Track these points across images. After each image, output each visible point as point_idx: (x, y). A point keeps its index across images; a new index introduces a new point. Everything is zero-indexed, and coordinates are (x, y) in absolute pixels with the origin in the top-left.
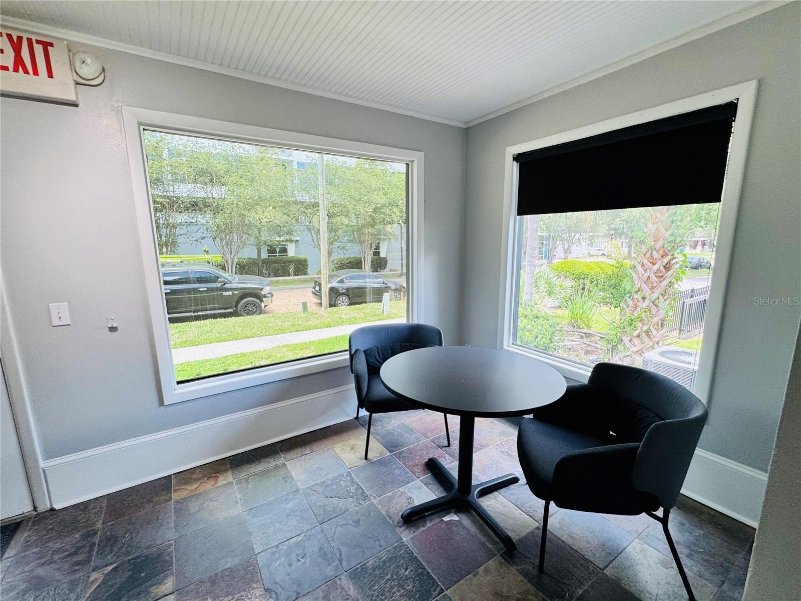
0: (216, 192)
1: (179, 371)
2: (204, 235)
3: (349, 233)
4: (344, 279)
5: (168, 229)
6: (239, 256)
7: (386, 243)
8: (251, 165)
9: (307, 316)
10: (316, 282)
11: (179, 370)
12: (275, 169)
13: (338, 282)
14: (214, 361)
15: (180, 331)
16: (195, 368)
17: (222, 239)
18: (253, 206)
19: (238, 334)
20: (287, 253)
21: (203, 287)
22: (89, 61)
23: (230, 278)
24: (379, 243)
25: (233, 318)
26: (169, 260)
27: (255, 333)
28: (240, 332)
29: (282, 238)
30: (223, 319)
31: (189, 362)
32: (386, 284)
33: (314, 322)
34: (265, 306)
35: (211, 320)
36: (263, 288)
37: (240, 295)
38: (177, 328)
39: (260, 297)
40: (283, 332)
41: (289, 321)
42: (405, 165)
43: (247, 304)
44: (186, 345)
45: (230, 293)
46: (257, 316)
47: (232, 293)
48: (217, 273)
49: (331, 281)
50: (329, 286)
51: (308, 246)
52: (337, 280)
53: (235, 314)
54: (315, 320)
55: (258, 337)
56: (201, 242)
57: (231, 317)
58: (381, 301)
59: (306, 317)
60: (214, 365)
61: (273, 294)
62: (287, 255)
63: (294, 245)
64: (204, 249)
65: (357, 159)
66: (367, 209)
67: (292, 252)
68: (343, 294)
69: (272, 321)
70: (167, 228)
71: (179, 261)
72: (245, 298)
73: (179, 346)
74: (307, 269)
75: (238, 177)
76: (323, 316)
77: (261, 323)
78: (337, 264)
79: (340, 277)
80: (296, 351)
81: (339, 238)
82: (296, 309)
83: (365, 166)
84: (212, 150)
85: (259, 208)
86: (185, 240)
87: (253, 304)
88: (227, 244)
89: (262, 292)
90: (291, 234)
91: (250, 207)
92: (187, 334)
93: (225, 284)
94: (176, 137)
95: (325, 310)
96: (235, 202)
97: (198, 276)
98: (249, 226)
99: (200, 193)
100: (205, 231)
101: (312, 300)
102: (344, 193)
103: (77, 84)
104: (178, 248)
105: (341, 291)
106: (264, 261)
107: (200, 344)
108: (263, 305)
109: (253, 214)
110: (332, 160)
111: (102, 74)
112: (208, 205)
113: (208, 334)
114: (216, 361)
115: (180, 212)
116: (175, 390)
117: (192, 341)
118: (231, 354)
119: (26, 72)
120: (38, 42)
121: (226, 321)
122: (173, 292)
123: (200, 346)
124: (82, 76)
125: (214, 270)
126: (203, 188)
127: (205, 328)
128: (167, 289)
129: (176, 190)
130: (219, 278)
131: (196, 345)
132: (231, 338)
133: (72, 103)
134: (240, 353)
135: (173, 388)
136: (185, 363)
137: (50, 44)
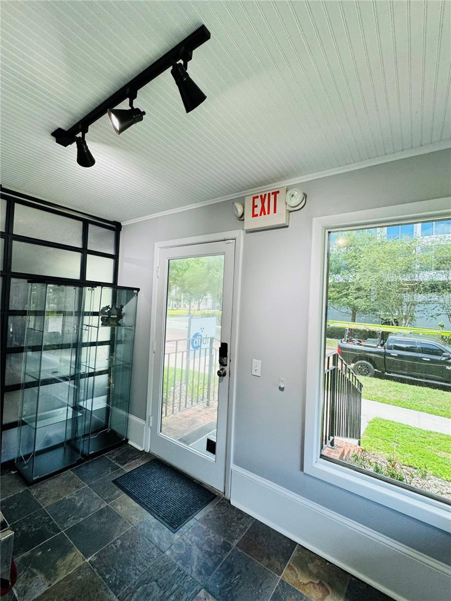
1: (382, 427)
2: (439, 312)
5: (409, 306)
15: (397, 390)
16: (395, 430)
21: (426, 357)
22: (296, 193)
26: (400, 331)
30: (441, 392)
31: (392, 422)
35: (429, 389)
44: (398, 405)
48: (443, 347)
56: (435, 318)
60: (414, 435)
64: (440, 324)
70: (408, 305)
71: (409, 332)
86: (421, 315)
92: (402, 395)
97: (424, 346)
99: (441, 277)
100: (440, 309)
103: (290, 212)
104: (414, 321)
107: (410, 409)
111: (304, 199)
112: (448, 286)
113: (421, 402)
114: (418, 432)
115: (420, 293)
116: (316, 462)
117: (403, 403)
118: (437, 431)
119: (265, 214)
120: (273, 193)
121: (443, 394)
122: (400, 356)
123: (410, 410)
124: (292, 205)
125: (440, 345)
126: (445, 273)
127: (420, 395)
128: (395, 353)
129: (420, 276)
130: (444, 352)
131: (407, 408)
132: (443, 414)
133: (284, 225)
134: (447, 434)
135: (314, 460)
136: (390, 421)
137: (278, 192)
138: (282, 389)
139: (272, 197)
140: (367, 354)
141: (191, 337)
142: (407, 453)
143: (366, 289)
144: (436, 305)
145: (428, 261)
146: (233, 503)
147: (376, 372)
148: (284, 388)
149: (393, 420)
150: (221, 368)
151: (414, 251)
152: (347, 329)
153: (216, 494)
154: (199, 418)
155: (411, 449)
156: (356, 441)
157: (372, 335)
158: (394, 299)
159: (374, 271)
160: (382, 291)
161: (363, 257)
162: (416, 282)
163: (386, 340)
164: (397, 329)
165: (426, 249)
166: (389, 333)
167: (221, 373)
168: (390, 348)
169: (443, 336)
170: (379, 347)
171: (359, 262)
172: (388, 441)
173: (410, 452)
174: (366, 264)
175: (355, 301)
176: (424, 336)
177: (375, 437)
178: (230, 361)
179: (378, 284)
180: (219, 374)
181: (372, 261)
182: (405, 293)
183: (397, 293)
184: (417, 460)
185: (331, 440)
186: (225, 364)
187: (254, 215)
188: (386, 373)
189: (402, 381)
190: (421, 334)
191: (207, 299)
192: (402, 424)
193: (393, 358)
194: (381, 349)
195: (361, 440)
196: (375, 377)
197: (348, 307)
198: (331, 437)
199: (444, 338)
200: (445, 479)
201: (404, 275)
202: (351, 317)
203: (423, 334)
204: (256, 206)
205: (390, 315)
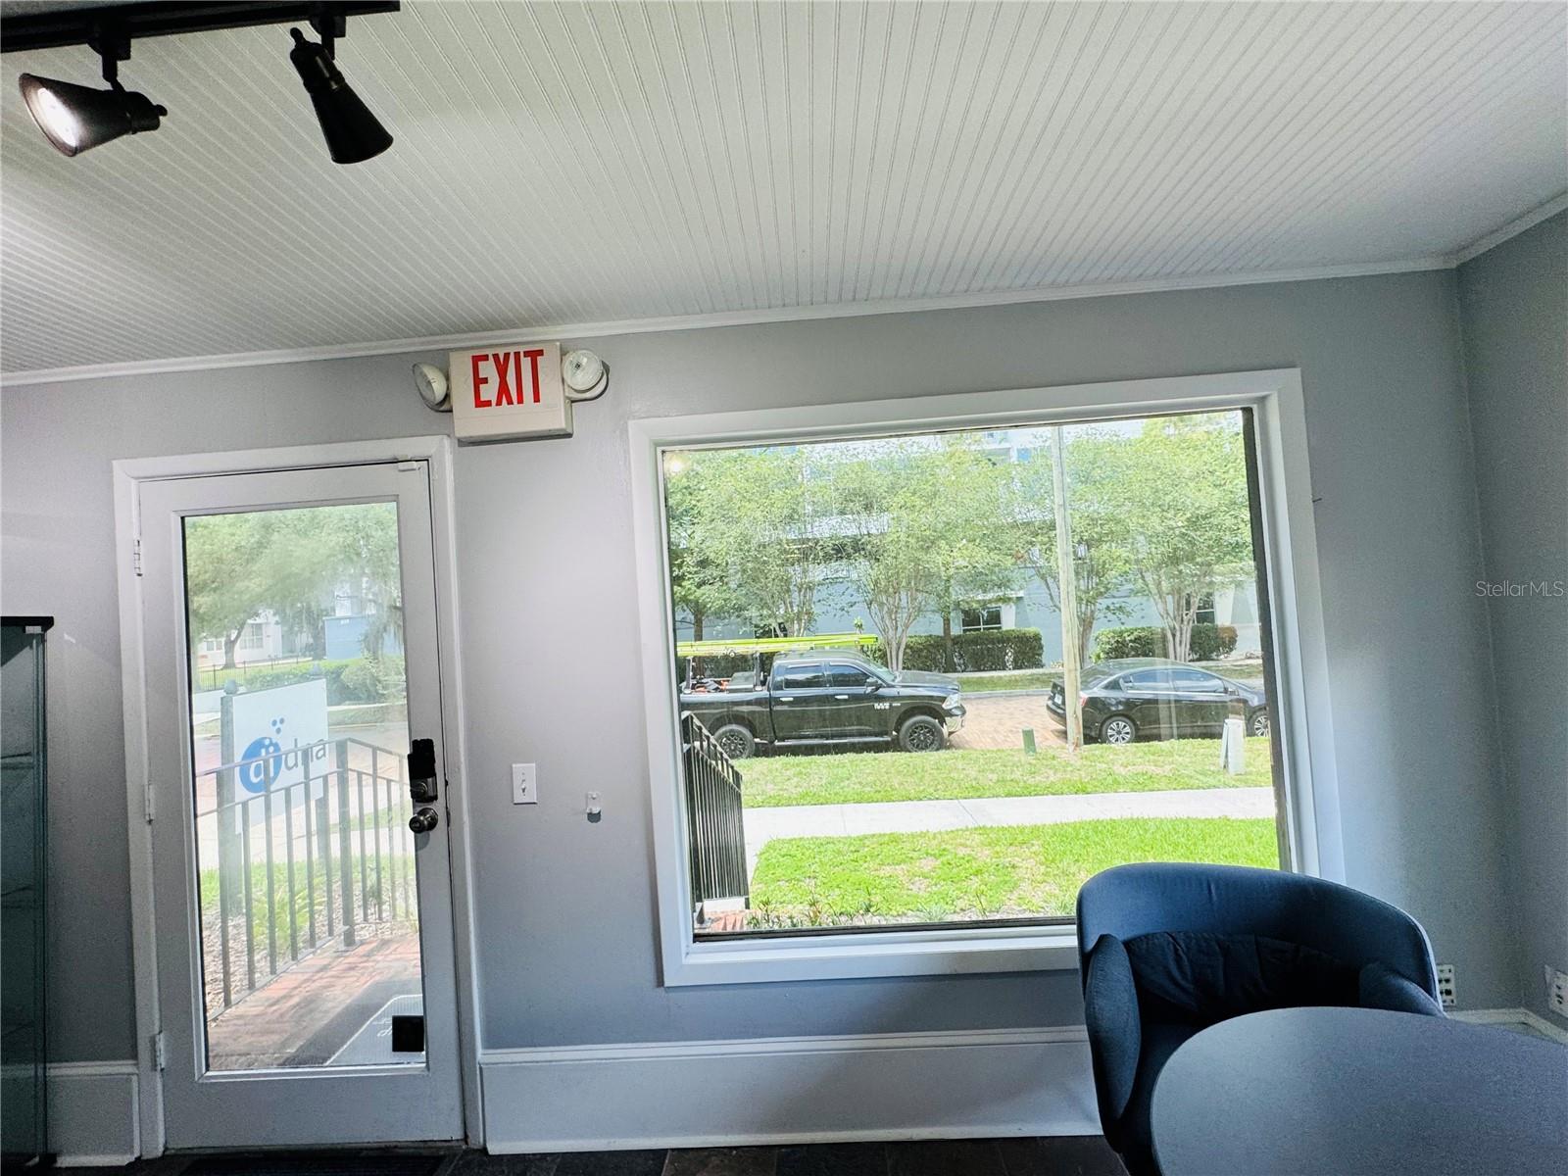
0: (874, 525)
1: (783, 856)
2: (853, 599)
3: (1131, 576)
4: (1121, 681)
5: (802, 593)
6: (911, 631)
7: (1231, 592)
8: (932, 470)
9: (1034, 762)
10: (1055, 686)
11: (783, 853)
12: (975, 471)
13: (1106, 687)
14: (841, 845)
15: (800, 773)
16: (808, 853)
17: (881, 604)
18: (933, 543)
19: (893, 790)
20: (1000, 623)
21: (842, 693)
22: (584, 361)
23: (888, 678)
24: (1209, 595)
25: (890, 754)
26: (794, 646)
27: (924, 790)
28: (897, 786)
29: (990, 596)
30: (872, 755)
31: (801, 839)
32: (1232, 693)
33: (1048, 778)
34: (950, 733)
35: (851, 756)
36: (945, 698)
37: (903, 709)
38: (798, 765)
39: (941, 715)
40: (979, 794)
41: (993, 772)
42: (1240, 412)
43: (916, 727)
44: (805, 802)
45: (886, 705)
46: (932, 753)
47: (891, 706)
48: (865, 668)
49: (1090, 685)
50: (1085, 695)
51: (1041, 608)
52: (1105, 682)
53: (894, 746)
54: (1051, 772)
55: (930, 799)
56: (848, 612)
57: (886, 751)
58: (1220, 736)
59: (1030, 764)
60: (839, 852)
61: (967, 709)
62: (1000, 628)
63: (1014, 607)
64: (856, 622)
65: (1145, 420)
66: (1172, 522)
67: (1009, 622)
68: (1118, 714)
69: (960, 767)
70: (800, 591)
71: (808, 647)
72: (913, 715)
73: (794, 803)
74: (1040, 655)
75: (909, 495)
76: (1068, 764)
77: (938, 769)
78: (1108, 643)
79: (1111, 675)
80: (998, 849)
81: (1108, 589)
82: (1013, 742)
83: (1167, 431)
84: (869, 458)
85: (942, 543)
86: (825, 609)
87: (926, 728)
88: (890, 612)
89: (943, 706)
90: (1007, 587)
91: (928, 544)
92: (810, 780)
93: (877, 689)
94: (818, 447)
95: (1075, 749)
96: (903, 537)
97: (836, 671)
98: (929, 576)
99: (848, 529)
100: (854, 593)
101: (1044, 723)
102: (1116, 494)
103: (573, 402)
104: (814, 623)
105: (1113, 709)
106: (956, 641)
107: (827, 803)
108: (945, 730)
109: (933, 555)
110: (1087, 434)
111: (605, 376)
112: (861, 547)
113: (842, 784)
114: (845, 844)
115: (819, 564)
116: (687, 954)
117: (815, 794)
118: (873, 833)
119: (510, 402)
120: (527, 354)
121: (876, 759)
122: (798, 701)
123: (827, 806)
124: (576, 388)
125: (861, 663)
126: (854, 520)
127: (840, 771)
128: (788, 695)
129: (815, 529)
130: (868, 677)
131: (822, 804)
132: (879, 796)
133: (562, 433)
134: (888, 832)
135: (684, 950)
136: (795, 839)
137: (540, 353)
138: (594, 817)
139: (526, 363)
140: (736, 708)
141: (238, 758)
142: (833, 890)
143: (719, 561)
144: (846, 584)
145: (826, 497)
146: (493, 1149)
147: (757, 744)
148: (599, 813)
149: (801, 836)
150: (418, 809)
151: (800, 476)
152: (690, 658)
153: (442, 1153)
154: (325, 987)
155: (838, 881)
156: (741, 900)
157: (738, 664)
158: (774, 580)
159: (731, 521)
160: (750, 565)
161: (706, 489)
162: (809, 540)
163: (770, 670)
164: (786, 644)
165: (818, 473)
166: (773, 654)
167: (421, 823)
168: (778, 687)
169: (863, 646)
170: (759, 688)
171: (698, 501)
172: (798, 880)
173: (838, 887)
174: (713, 505)
175: (699, 593)
176: (835, 650)
177: (773, 881)
178: (447, 783)
179: (741, 550)
180: (417, 826)
181: (724, 498)
182: (793, 565)
183: (778, 566)
184: (850, 898)
185: (698, 910)
186: (431, 794)
187: (480, 403)
188: (777, 743)
189: (809, 751)
190: (827, 648)
191: (259, 626)
192: (817, 839)
193: (785, 708)
194: (762, 692)
195: (750, 896)
196: (757, 757)
197: (685, 608)
198: (697, 904)
199: (865, 649)
200: (895, 914)
201: (788, 528)
202: (693, 630)
203: (831, 648)
204: (485, 381)
205: (770, 616)
